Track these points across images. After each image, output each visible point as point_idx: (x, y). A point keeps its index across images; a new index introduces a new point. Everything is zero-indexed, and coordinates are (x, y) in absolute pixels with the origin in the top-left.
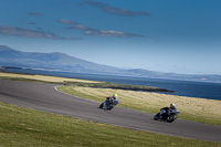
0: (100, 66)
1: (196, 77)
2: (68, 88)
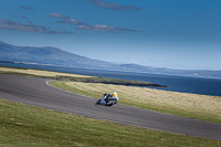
1: (188, 72)
2: (59, 82)
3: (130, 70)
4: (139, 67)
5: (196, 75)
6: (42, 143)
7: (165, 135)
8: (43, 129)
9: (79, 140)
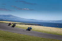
1: (48, 21)
3: (32, 21)
4: (35, 20)
5: (51, 22)
8: (9, 38)
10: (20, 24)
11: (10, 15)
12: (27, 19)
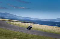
0: (18, 16)
5: (46, 20)
6: (5, 38)
7: (38, 36)
8: (5, 34)
9: (15, 37)
10: (16, 22)
11: (6, 13)
12: (23, 17)
